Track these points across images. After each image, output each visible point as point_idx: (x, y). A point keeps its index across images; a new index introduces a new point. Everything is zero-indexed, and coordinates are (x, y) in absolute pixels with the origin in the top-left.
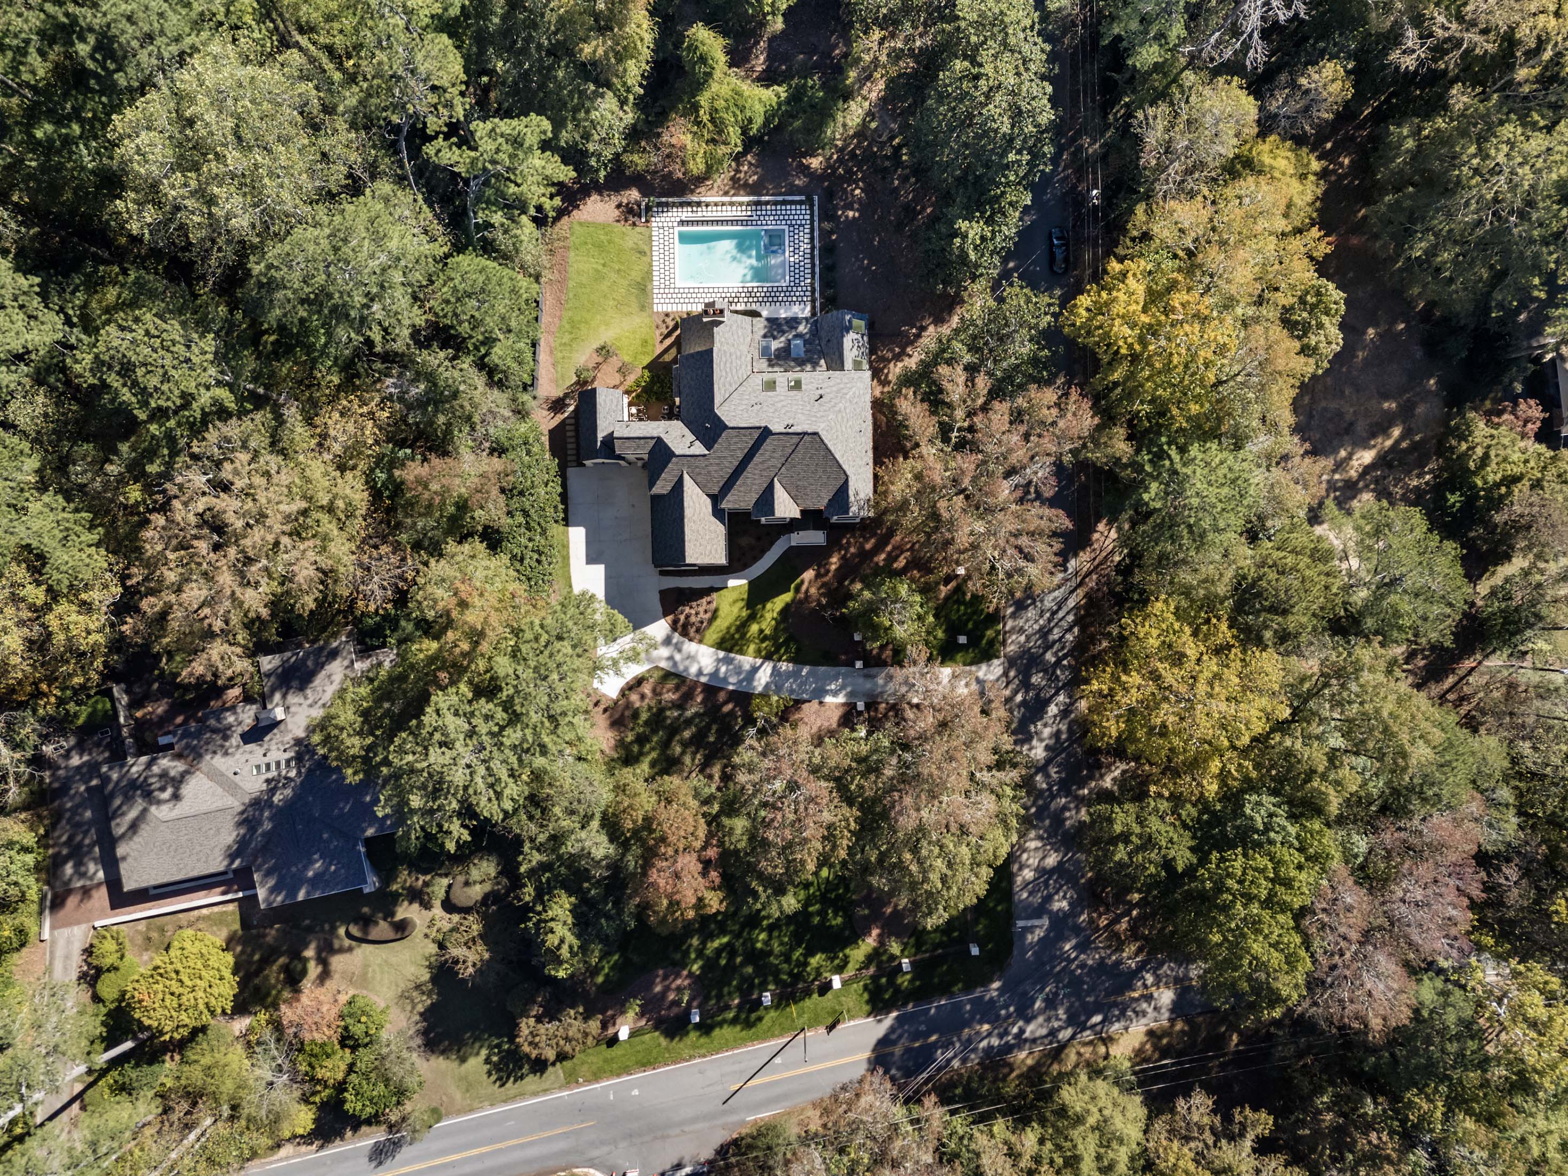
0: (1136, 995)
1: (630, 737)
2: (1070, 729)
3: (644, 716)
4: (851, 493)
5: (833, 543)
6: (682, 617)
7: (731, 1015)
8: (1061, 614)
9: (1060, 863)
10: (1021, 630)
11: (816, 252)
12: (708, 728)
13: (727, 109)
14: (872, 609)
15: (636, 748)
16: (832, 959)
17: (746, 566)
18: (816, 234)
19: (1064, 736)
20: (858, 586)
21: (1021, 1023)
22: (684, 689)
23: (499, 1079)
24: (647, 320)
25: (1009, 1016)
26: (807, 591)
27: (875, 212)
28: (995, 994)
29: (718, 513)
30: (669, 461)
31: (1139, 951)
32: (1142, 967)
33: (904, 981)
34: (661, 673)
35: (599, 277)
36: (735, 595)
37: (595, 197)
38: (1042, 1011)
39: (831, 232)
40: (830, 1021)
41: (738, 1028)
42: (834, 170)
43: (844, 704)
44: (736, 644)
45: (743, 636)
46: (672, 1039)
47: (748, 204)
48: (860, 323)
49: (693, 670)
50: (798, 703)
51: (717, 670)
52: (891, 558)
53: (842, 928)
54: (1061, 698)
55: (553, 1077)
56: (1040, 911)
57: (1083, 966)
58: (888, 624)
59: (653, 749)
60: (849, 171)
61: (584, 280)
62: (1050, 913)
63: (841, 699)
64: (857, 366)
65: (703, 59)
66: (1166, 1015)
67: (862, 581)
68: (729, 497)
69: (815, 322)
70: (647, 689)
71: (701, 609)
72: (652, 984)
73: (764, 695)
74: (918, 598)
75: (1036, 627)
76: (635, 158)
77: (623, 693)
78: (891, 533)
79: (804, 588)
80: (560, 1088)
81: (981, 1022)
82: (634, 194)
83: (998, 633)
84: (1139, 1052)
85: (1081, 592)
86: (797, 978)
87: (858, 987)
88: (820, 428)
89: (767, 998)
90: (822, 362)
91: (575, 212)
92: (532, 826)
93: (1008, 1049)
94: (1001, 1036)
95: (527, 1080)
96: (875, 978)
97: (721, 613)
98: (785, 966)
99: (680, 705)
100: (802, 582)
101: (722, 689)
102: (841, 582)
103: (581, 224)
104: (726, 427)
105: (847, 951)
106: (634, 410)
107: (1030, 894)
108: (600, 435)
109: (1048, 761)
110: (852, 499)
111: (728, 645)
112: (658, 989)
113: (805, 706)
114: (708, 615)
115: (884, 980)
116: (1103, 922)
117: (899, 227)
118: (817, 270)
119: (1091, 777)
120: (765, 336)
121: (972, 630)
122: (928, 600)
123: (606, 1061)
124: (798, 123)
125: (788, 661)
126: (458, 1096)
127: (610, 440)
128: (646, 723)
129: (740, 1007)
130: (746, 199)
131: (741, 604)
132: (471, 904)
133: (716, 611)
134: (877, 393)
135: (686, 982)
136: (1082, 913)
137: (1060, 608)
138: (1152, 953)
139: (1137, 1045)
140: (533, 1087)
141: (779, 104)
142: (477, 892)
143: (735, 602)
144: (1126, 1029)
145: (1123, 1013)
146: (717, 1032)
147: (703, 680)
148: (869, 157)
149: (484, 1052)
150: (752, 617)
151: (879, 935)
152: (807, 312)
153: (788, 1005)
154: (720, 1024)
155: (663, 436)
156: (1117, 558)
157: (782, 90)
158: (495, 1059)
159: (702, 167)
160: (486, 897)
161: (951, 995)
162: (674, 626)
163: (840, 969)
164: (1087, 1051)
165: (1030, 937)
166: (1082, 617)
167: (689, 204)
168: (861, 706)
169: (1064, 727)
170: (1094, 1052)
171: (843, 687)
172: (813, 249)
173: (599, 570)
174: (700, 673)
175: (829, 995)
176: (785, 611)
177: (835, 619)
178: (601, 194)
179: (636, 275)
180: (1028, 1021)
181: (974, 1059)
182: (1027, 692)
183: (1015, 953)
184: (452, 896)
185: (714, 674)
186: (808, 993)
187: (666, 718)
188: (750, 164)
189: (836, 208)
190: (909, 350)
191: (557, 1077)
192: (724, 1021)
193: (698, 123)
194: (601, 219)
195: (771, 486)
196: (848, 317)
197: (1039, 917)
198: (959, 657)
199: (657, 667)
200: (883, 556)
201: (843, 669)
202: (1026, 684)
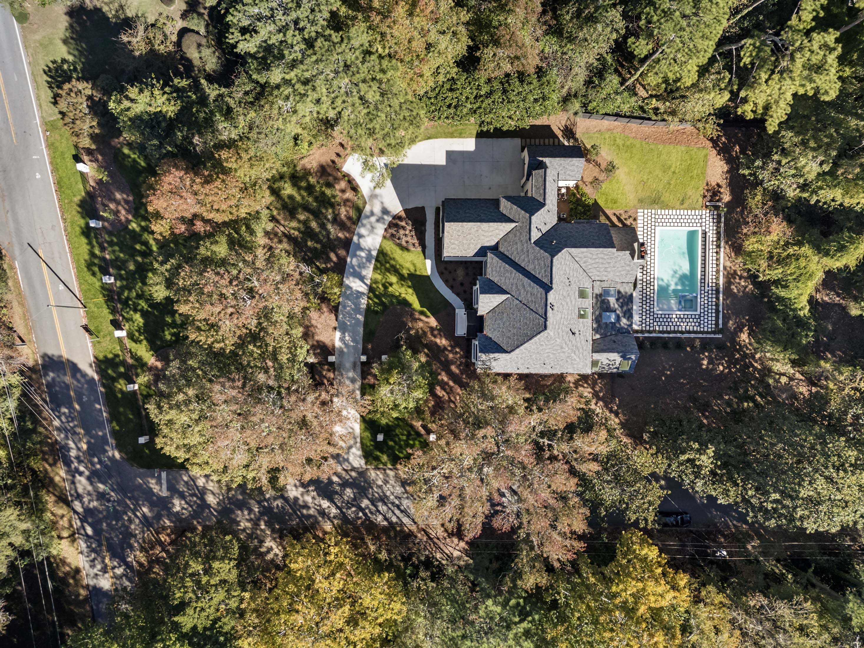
0: (107, 560)
1: (312, 180)
2: (309, 516)
3: (328, 192)
4: (496, 355)
5: (456, 341)
6: (403, 224)
7: (97, 252)
8: (397, 512)
9: (209, 506)
10: (386, 482)
11: (679, 335)
12: (318, 241)
13: (799, 268)
14: (404, 369)
15: (303, 184)
16: (139, 331)
17: (441, 274)
18: (693, 336)
19: (305, 512)
20: (423, 359)
21: (87, 473)
22: (348, 223)
23: (50, 70)
24: (631, 204)
25: (93, 464)
26: (420, 320)
27: (705, 380)
28: (110, 454)
29: (483, 251)
30: (526, 211)
31: (141, 564)
32: (128, 566)
33: (122, 385)
34: (361, 206)
35: (665, 168)
36: (419, 265)
37: (726, 168)
38: (96, 489)
39: (693, 347)
40: (92, 328)
41: (87, 257)
42: (738, 351)
43: (334, 346)
44: (382, 265)
45: (388, 270)
46: (79, 206)
47: (717, 284)
48: (626, 367)
49: (363, 231)
50: (335, 310)
51: (362, 249)
52: (443, 385)
53: (162, 339)
54: (334, 511)
55: (50, 111)
56: (172, 489)
57: (130, 521)
58: (391, 381)
59: (303, 198)
60: (737, 361)
61: (664, 157)
62: (172, 497)
63: (338, 344)
64: (594, 363)
65: (842, 248)
66: (91, 583)
67: (427, 362)
68: (496, 259)
69: (627, 332)
70: (349, 195)
71: (409, 239)
72: (122, 192)
73: (341, 284)
74: (412, 405)
75: (388, 493)
76: (759, 197)
77: (346, 176)
78: (463, 385)
79: (423, 318)
80: (42, 118)
81: (88, 443)
82: (727, 197)
83: (385, 464)
84: (63, 562)
85: (414, 528)
86: (125, 303)
87: (117, 349)
88: (550, 331)
89: (109, 280)
90: (598, 336)
91: (715, 152)
92: (240, 95)
93: (67, 463)
94: (77, 458)
95: (49, 91)
96: (123, 363)
97: (406, 254)
98: (134, 294)
99: (336, 220)
100: (427, 317)
101: (348, 252)
102: (426, 346)
103: (706, 156)
104: (553, 256)
105: (145, 342)
106: (564, 191)
107: (186, 483)
108: (547, 160)
109: (286, 500)
110: (492, 356)
111: (381, 258)
112: (118, 196)
113: (333, 316)
114: (404, 243)
115: (122, 370)
116: (163, 537)
117: (694, 399)
118: (666, 335)
119: (273, 531)
120: (619, 292)
121: (387, 444)
122: (410, 413)
123: (63, 154)
124: (779, 323)
125: (368, 305)
126: (37, 37)
127: (542, 166)
128: (323, 193)
129: (104, 259)
130: (721, 281)
131: (412, 270)
132: (184, 49)
133: (408, 250)
134: (569, 378)
135: (123, 218)
136: (171, 521)
137: (402, 511)
138: (139, 574)
139: (68, 561)
140: (43, 97)
141: (795, 310)
142: (193, 54)
143: (414, 265)
144: (81, 553)
145: (93, 550)
146: (84, 240)
147: (355, 238)
148: (746, 378)
149: (71, 58)
150: (402, 278)
151: (156, 367)
152: (635, 327)
153: (104, 296)
154: (90, 243)
155: (546, 208)
156: (438, 556)
157: (805, 312)
158: (65, 67)
159: (750, 248)
160: (189, 61)
161: (110, 421)
162: (397, 217)
163: (131, 336)
164: (64, 522)
165: (153, 481)
166: (394, 529)
167: (719, 239)
168: (332, 359)
169: (312, 512)
170: (64, 528)
171: (347, 345)
172: (682, 332)
173: (441, 160)
174: (360, 236)
175: (111, 328)
176: (405, 303)
177: (398, 340)
178: (727, 172)
179: (666, 197)
180: (89, 478)
181: (60, 437)
182: (339, 485)
183: (141, 470)
184: (190, 34)
185: (359, 247)
186: (113, 311)
187: (327, 209)
188: (746, 287)
189: (710, 351)
190: (601, 403)
191: (51, 115)
192: (93, 247)
193: (787, 244)
194: (709, 171)
195: (504, 292)
196: (633, 357)
197: (168, 489)
198: (367, 434)
199: (365, 203)
200: (445, 379)
201: (360, 346)
202: (345, 484)
